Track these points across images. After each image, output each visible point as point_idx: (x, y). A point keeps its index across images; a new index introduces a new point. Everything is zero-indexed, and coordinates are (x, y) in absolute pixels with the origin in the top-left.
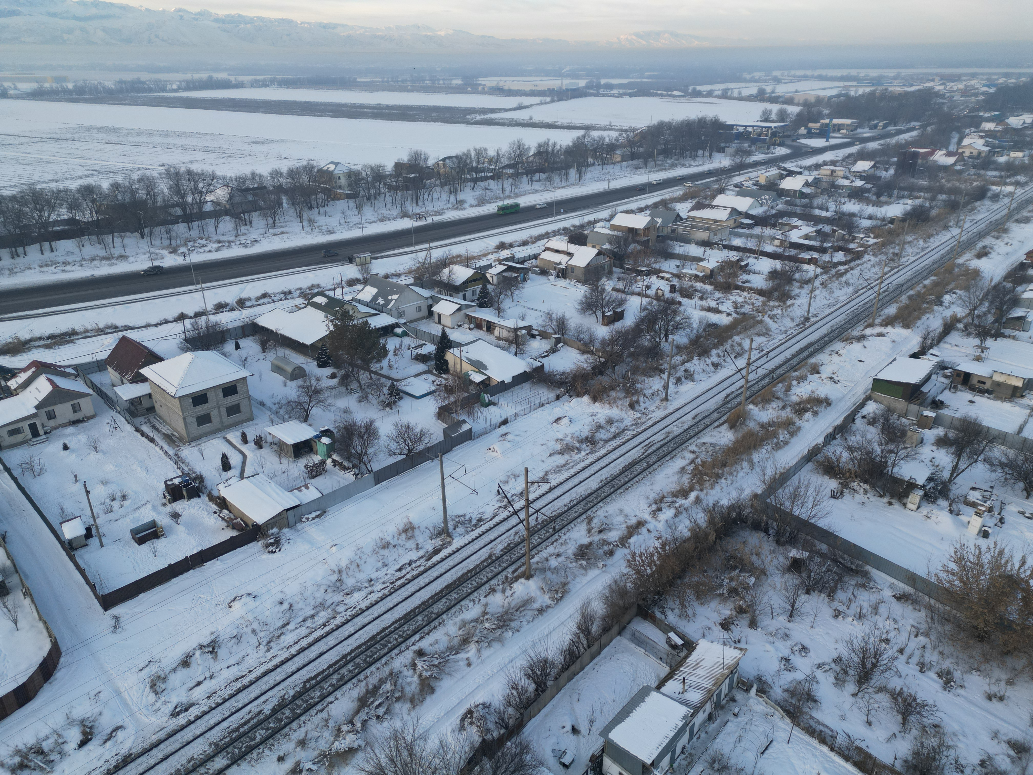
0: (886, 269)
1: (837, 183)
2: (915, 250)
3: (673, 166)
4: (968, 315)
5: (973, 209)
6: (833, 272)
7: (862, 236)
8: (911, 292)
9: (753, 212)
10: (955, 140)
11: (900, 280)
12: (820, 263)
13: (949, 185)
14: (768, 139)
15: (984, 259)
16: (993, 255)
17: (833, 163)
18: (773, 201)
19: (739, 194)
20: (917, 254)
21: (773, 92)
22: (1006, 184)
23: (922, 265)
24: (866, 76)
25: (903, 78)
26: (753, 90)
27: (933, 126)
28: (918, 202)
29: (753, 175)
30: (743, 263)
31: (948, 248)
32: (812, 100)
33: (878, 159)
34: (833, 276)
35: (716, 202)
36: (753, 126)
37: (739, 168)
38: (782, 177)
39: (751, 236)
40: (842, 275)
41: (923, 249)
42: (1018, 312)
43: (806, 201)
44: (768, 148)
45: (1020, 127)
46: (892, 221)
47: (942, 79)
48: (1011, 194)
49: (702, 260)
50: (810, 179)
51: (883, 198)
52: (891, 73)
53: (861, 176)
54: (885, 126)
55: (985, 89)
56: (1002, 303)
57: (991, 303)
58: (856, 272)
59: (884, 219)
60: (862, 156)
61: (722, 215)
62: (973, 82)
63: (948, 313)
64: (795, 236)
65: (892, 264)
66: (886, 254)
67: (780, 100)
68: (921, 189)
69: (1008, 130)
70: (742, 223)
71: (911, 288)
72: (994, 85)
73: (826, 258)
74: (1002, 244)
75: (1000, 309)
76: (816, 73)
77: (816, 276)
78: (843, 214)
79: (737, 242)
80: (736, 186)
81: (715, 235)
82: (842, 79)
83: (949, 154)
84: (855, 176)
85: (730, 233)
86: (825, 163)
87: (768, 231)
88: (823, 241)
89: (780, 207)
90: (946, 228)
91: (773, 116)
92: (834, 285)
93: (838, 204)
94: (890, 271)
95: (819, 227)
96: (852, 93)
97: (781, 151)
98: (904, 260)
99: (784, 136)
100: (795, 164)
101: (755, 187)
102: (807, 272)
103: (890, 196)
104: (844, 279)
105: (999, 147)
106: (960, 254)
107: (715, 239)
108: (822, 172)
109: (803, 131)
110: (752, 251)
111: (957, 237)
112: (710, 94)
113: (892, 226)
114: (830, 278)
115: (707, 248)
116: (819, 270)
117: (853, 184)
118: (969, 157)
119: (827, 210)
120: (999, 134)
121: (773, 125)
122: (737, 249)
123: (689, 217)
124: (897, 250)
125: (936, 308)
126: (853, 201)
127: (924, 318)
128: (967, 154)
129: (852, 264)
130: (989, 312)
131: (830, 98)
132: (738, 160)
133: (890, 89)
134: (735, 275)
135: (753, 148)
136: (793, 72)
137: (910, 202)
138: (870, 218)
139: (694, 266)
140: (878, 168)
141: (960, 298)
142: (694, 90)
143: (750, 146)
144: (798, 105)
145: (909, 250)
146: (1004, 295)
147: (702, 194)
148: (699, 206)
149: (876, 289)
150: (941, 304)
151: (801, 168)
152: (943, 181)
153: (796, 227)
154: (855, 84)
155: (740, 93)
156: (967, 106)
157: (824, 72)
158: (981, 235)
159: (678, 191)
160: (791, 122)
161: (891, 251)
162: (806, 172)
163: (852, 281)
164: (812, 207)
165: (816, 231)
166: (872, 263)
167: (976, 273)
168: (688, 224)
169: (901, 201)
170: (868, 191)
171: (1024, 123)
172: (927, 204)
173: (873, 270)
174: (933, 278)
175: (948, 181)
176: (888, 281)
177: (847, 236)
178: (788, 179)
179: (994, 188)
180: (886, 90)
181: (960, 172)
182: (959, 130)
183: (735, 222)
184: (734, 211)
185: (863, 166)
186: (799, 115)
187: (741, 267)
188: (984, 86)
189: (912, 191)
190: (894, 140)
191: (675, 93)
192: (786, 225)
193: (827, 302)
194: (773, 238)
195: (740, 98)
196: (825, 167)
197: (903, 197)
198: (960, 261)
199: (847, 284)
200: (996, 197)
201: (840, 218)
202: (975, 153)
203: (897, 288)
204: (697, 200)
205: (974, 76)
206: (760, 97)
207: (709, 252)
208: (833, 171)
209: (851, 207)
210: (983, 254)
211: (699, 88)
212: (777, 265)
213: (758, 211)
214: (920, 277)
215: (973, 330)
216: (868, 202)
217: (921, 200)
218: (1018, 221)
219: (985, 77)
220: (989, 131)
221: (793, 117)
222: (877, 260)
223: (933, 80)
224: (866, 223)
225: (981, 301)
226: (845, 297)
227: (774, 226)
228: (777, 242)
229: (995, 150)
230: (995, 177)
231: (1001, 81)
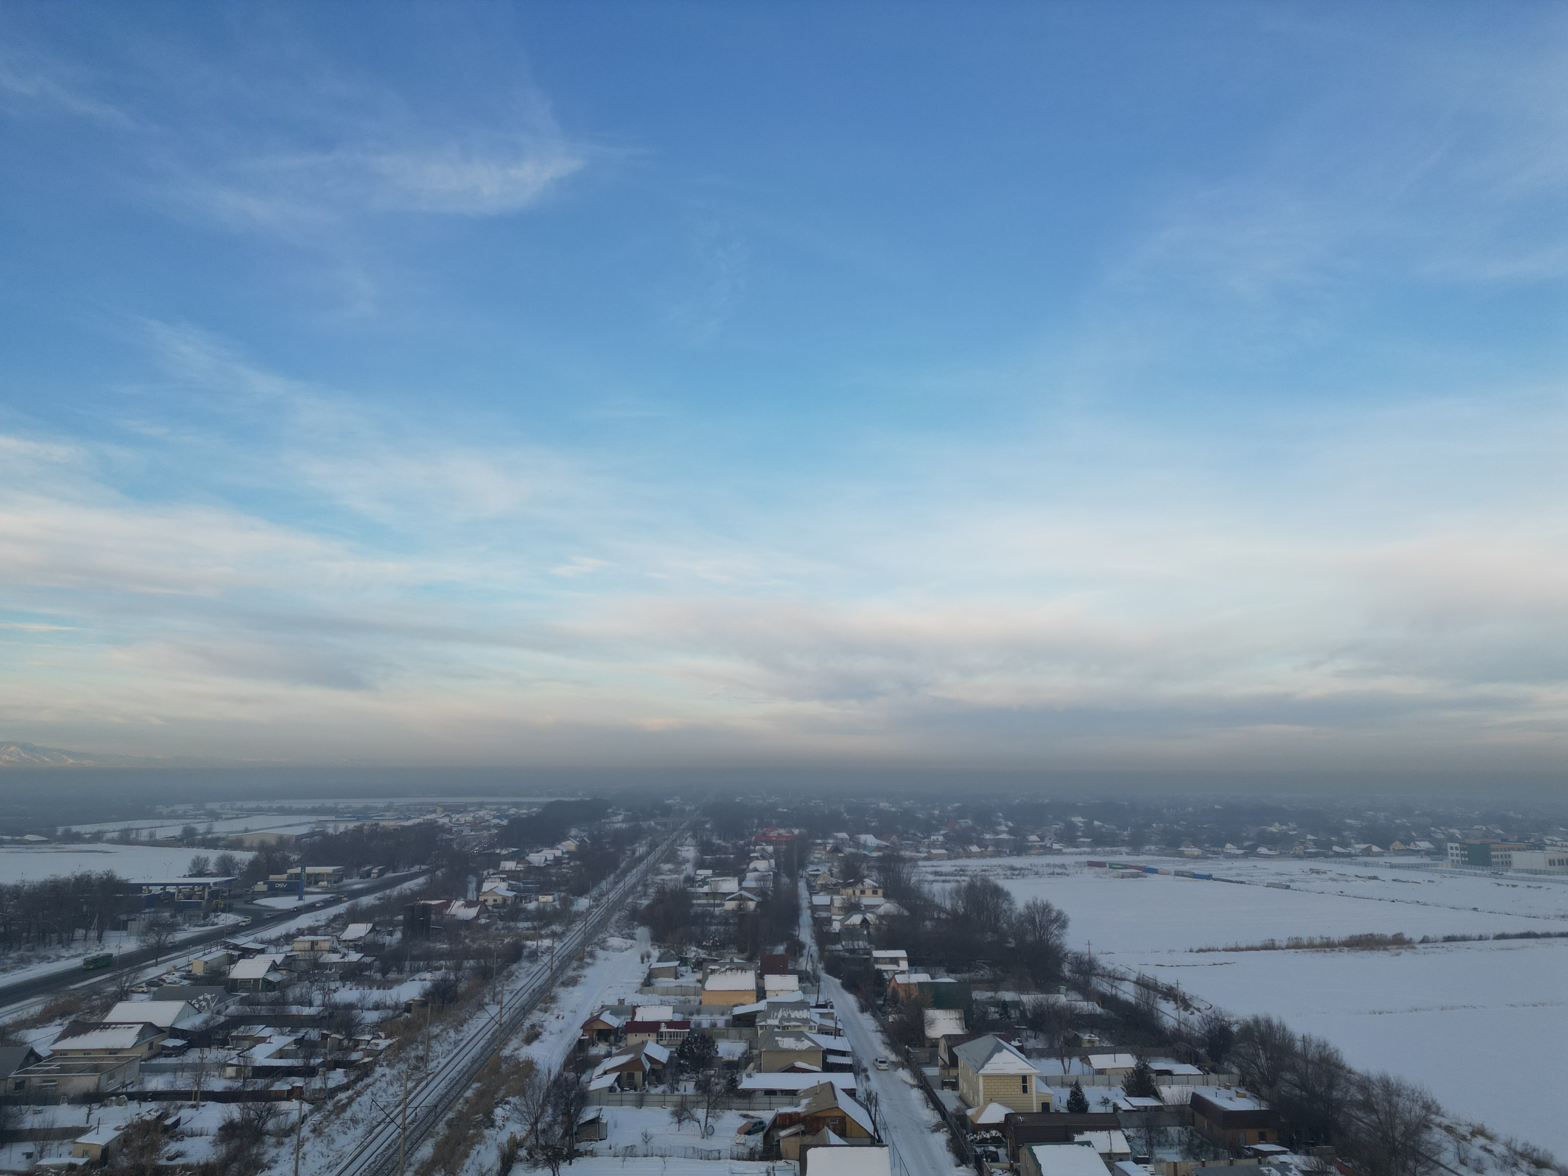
0: (410, 1085)
1: (321, 960)
2: (446, 1047)
3: (24, 962)
4: (530, 1133)
5: (511, 974)
6: (330, 1106)
7: (368, 1037)
8: (450, 1115)
9: (185, 1025)
10: (473, 886)
11: (431, 1100)
12: (307, 1095)
13: (475, 946)
14: (204, 902)
15: (536, 1044)
16: (545, 1036)
17: (313, 931)
18: (220, 1001)
19: (157, 997)
20: (450, 1051)
21: (209, 832)
22: (541, 937)
23: (458, 1068)
24: (347, 807)
25: (396, 810)
26: (175, 830)
27: (443, 870)
28: (439, 975)
29: (181, 962)
30: (169, 1122)
31: (488, 1036)
32: (273, 842)
33: (377, 919)
34: (331, 1112)
35: (111, 1017)
36: (177, 885)
37: (156, 952)
38: (232, 960)
39: (183, 1068)
40: (344, 1108)
41: (456, 1043)
42: (589, 1114)
43: (275, 994)
44: (206, 917)
45: (542, 865)
46: (408, 1007)
47: (445, 810)
48: (550, 949)
49: (82, 1131)
50: (279, 959)
51: (392, 976)
52: (381, 803)
53: (356, 945)
54: (381, 873)
55: (496, 821)
56: (568, 1105)
57: (555, 1107)
58: (365, 1098)
59: (396, 1006)
60: (355, 916)
61: (125, 1039)
62: (481, 813)
63: (504, 1137)
64: (261, 1056)
65: (418, 1075)
66: (406, 1060)
67: (221, 843)
68: (441, 956)
69: (531, 869)
70: (164, 1048)
71: (448, 1107)
72: (507, 817)
73: (317, 1083)
74: (553, 1018)
75: (567, 1113)
76: (275, 805)
77: (303, 1119)
78: (336, 1007)
79: (156, 1083)
80: (150, 984)
81: (111, 1077)
82: (314, 811)
83: (469, 904)
84: (348, 947)
85: (142, 1069)
86: (300, 932)
87: (213, 1055)
88: (308, 1057)
89: (233, 1009)
90: (481, 1007)
91: (211, 868)
92: (335, 1127)
93: (326, 992)
94: (415, 1088)
95: (300, 1035)
96: (330, 830)
97: (227, 919)
98: (433, 1064)
99: (231, 897)
100: (252, 938)
101: (185, 982)
102: (287, 1114)
103: (400, 971)
104: (348, 1114)
105: (524, 891)
106: (505, 1043)
107: (112, 1086)
108: (297, 946)
109: (261, 886)
110: (186, 1095)
111: (497, 1018)
112: (97, 838)
113: (409, 1015)
114: (326, 1118)
115: (95, 1106)
116: (306, 1107)
117: (346, 960)
118: (493, 906)
119: (311, 1004)
120: (521, 875)
121: (211, 880)
122: (156, 1096)
123: (55, 1052)
124: (420, 1053)
125: (487, 1132)
126: (349, 985)
127: (473, 1153)
128: (490, 902)
129: (359, 1086)
130: (555, 1121)
131: (299, 838)
132: (152, 940)
133: (382, 823)
134: (154, 1148)
135: (180, 919)
136: (239, 804)
137: (428, 976)
138: (377, 1007)
139: (67, 1146)
140: (378, 932)
141: (516, 1109)
142: (67, 833)
143: (173, 916)
144: (250, 849)
145: (438, 1048)
146: (569, 1092)
147: (83, 1006)
148: (76, 1029)
149: (399, 1121)
150: (492, 1124)
151: (262, 942)
152: (467, 941)
153: (262, 1040)
154: (333, 818)
155: (151, 835)
156: (480, 843)
157: (286, 804)
158: (526, 1010)
159: (34, 1006)
160: (241, 874)
161: (413, 1054)
162: (272, 949)
163: (361, 1116)
164: (286, 1003)
165: (296, 1042)
166: (388, 1078)
167: (529, 1066)
168: (55, 1066)
169: (417, 977)
170: (369, 966)
171: (546, 860)
172: (452, 977)
173: (391, 1090)
174: (476, 1085)
175: (473, 941)
176: (414, 1104)
177: (345, 1042)
178: (242, 962)
179: (529, 943)
180: (377, 825)
181: (486, 927)
182: (475, 872)
183: (151, 1047)
184: (149, 1028)
185: (357, 930)
186: (253, 863)
187: (166, 1129)
188: (495, 817)
189: (429, 960)
190: (395, 892)
191: (29, 837)
192: (245, 1038)
193: (324, 1161)
194: (222, 1066)
195: (153, 843)
196: (301, 938)
197: (418, 970)
198: (506, 1052)
199: (355, 1121)
200: (534, 956)
201: (331, 1015)
202: (500, 901)
203: (429, 1113)
204: (72, 1018)
205: (481, 806)
206: (188, 839)
207: (99, 1112)
208: (313, 943)
209: (347, 994)
210: (533, 1036)
211: (75, 829)
212: (234, 1111)
213: (194, 1022)
214: (457, 1088)
215: (540, 1156)
216: (371, 983)
217: (443, 970)
218: (564, 984)
219: (494, 807)
220: (511, 871)
221: (245, 868)
222: (395, 1072)
223: (434, 812)
224: (372, 1017)
225: (543, 1107)
226: (353, 1146)
227: (223, 1044)
228: (230, 1071)
229: (523, 895)
230: (528, 929)
231: (512, 811)
